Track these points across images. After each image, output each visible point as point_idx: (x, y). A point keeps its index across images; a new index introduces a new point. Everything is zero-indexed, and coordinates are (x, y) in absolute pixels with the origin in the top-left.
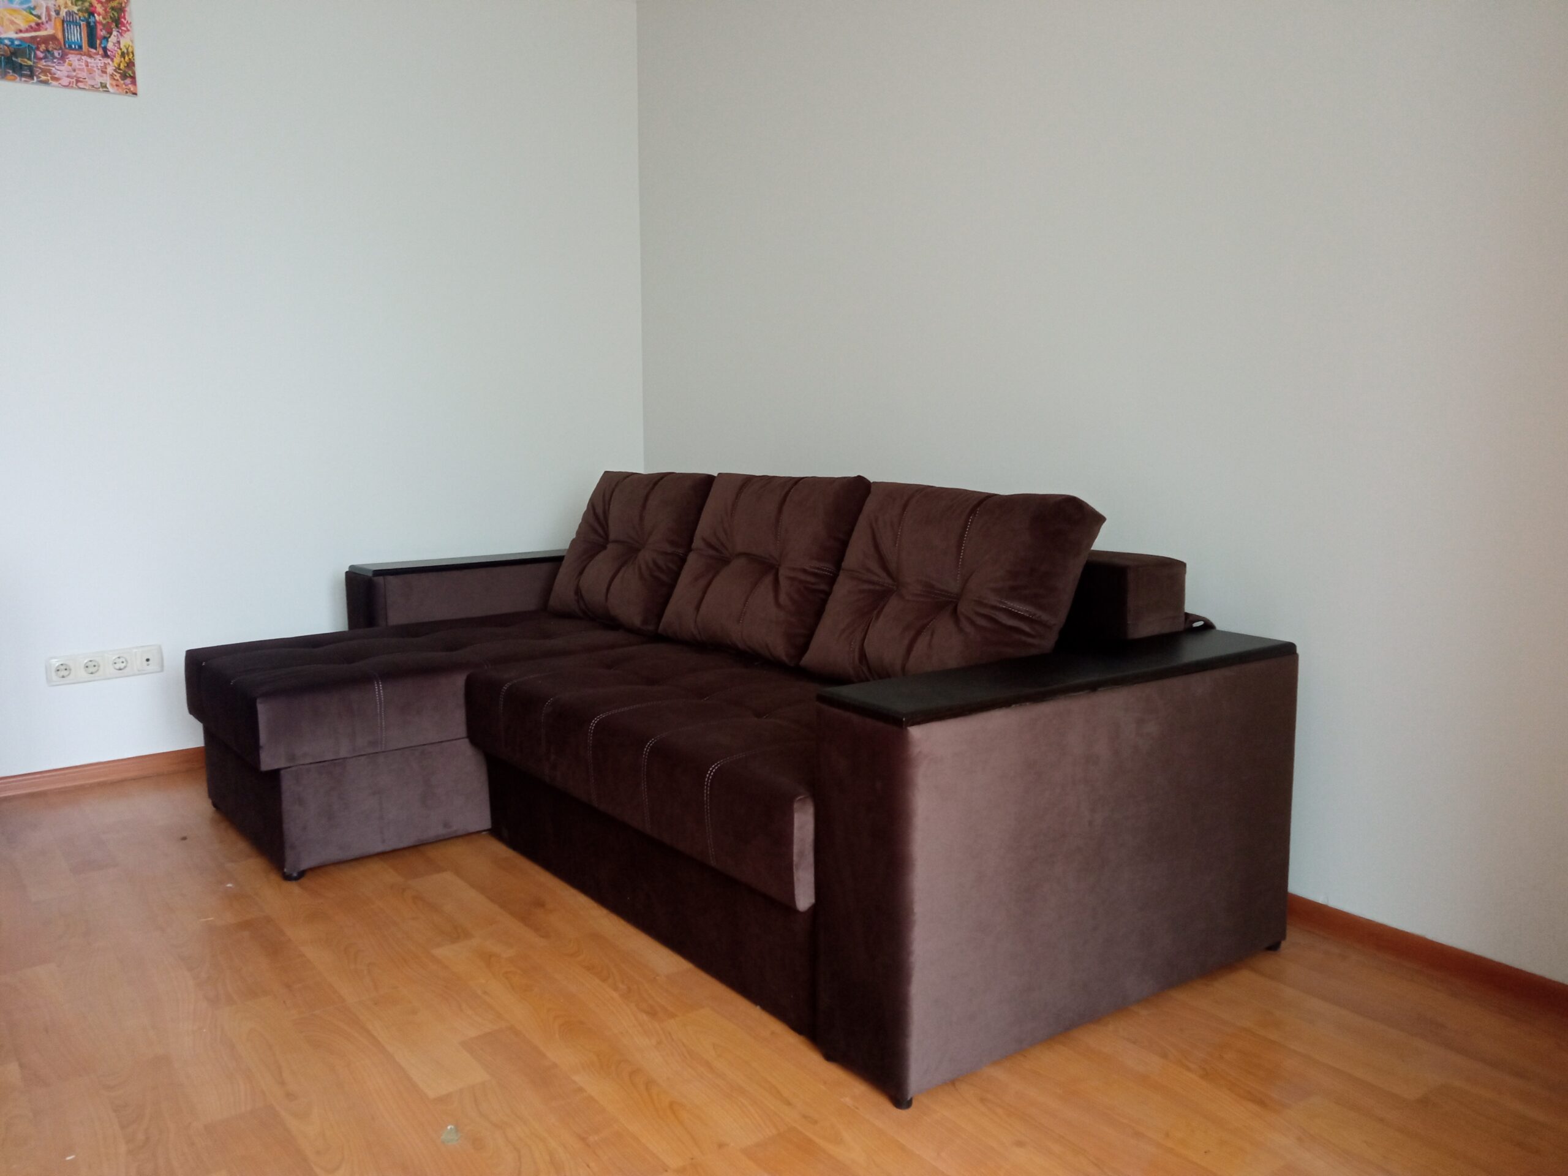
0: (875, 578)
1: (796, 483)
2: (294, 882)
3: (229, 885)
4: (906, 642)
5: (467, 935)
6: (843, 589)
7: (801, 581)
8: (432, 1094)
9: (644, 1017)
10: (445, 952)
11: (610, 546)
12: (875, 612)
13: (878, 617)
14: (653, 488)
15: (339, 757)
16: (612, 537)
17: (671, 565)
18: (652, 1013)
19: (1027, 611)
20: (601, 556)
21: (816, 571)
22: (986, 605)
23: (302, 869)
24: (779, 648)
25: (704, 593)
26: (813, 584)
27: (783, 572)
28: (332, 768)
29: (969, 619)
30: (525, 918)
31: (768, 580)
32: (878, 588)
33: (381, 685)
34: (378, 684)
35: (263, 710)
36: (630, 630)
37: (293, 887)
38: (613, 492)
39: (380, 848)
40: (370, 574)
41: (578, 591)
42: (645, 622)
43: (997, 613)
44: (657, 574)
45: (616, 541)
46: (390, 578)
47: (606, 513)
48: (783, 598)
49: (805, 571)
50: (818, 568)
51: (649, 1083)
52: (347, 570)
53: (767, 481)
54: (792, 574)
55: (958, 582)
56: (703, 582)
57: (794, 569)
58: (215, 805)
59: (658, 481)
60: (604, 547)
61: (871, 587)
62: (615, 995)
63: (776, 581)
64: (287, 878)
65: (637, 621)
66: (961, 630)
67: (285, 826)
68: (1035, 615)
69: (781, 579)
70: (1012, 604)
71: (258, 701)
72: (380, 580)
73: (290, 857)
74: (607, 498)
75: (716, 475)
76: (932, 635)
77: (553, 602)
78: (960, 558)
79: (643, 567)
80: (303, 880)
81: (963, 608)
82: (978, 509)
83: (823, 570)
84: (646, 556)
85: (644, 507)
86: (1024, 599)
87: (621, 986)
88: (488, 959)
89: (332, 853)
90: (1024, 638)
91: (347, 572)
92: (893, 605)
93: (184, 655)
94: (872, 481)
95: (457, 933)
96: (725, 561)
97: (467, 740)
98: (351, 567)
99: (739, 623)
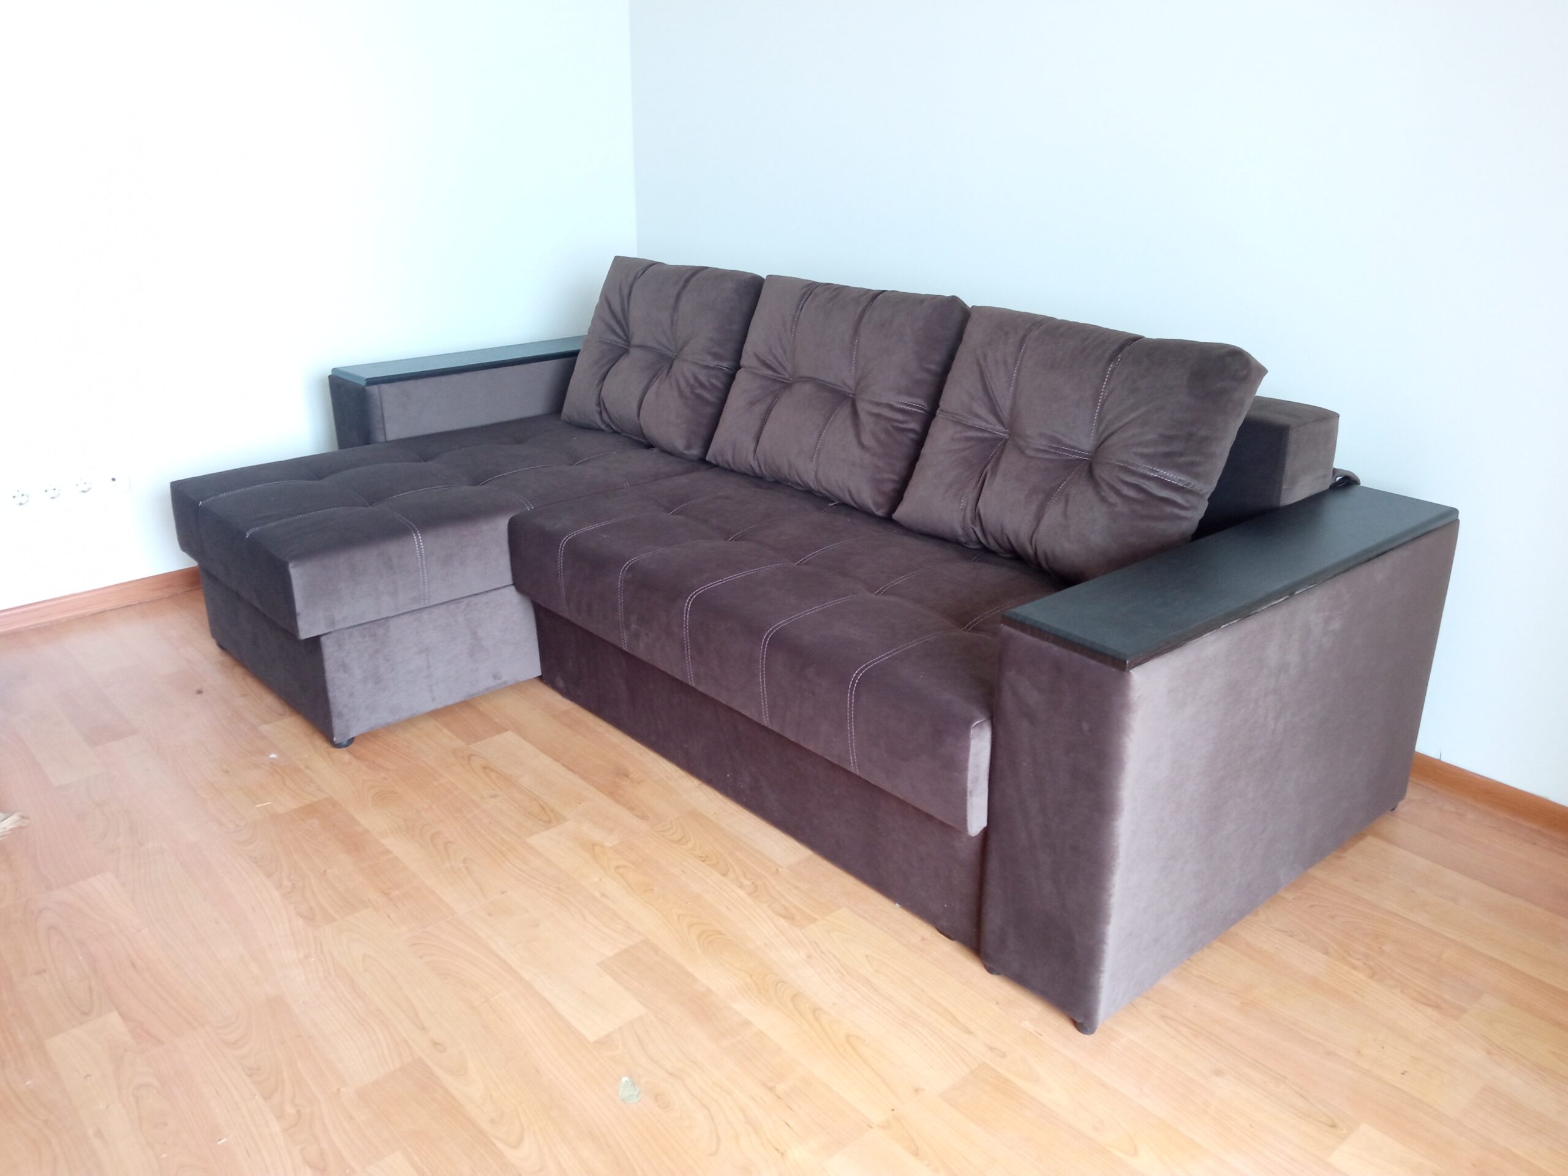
0: (983, 425)
1: (875, 297)
2: (344, 749)
3: (273, 756)
4: (1034, 507)
5: (560, 819)
6: (942, 435)
7: (887, 419)
8: (591, 1037)
9: (783, 923)
10: (542, 840)
11: (635, 353)
12: (989, 467)
13: (994, 473)
14: (684, 286)
15: (380, 617)
16: (636, 340)
17: (714, 381)
18: (790, 918)
19: (1180, 481)
20: (624, 363)
21: (905, 407)
22: (1134, 473)
23: (351, 737)
24: (868, 496)
25: (764, 422)
26: (901, 422)
27: (863, 407)
28: (374, 627)
29: (1112, 488)
30: (613, 793)
31: (845, 411)
32: (986, 435)
33: (420, 537)
34: (417, 536)
35: (298, 574)
36: (669, 452)
37: (343, 755)
38: (631, 287)
39: (432, 707)
40: (363, 383)
41: (600, 403)
42: (689, 447)
43: (1147, 482)
44: (699, 391)
45: (640, 346)
46: (384, 386)
47: (625, 312)
48: (867, 440)
49: (891, 407)
50: (907, 405)
51: (816, 1010)
52: (330, 373)
53: (836, 292)
54: (876, 410)
55: (1092, 438)
56: (760, 408)
57: (878, 404)
58: (220, 646)
59: (692, 276)
60: (625, 351)
61: (980, 434)
62: (742, 893)
63: (855, 413)
64: (338, 746)
65: (679, 444)
66: (1104, 500)
67: (331, 695)
68: (1189, 484)
69: (863, 416)
70: (1165, 473)
71: (291, 565)
72: (374, 389)
73: (337, 725)
74: (626, 292)
75: (765, 277)
76: (1067, 501)
77: (569, 409)
78: (1096, 412)
79: (683, 385)
80: (352, 746)
81: (1101, 473)
82: (1120, 356)
83: (912, 406)
84: (684, 370)
85: (675, 308)
86: (1180, 468)
87: (746, 882)
88: (592, 848)
89: (384, 717)
90: (1176, 511)
91: (330, 376)
92: (1010, 461)
93: (169, 485)
94: (970, 305)
95: (548, 818)
96: (787, 385)
97: (513, 588)
98: (334, 370)
99: (812, 461)
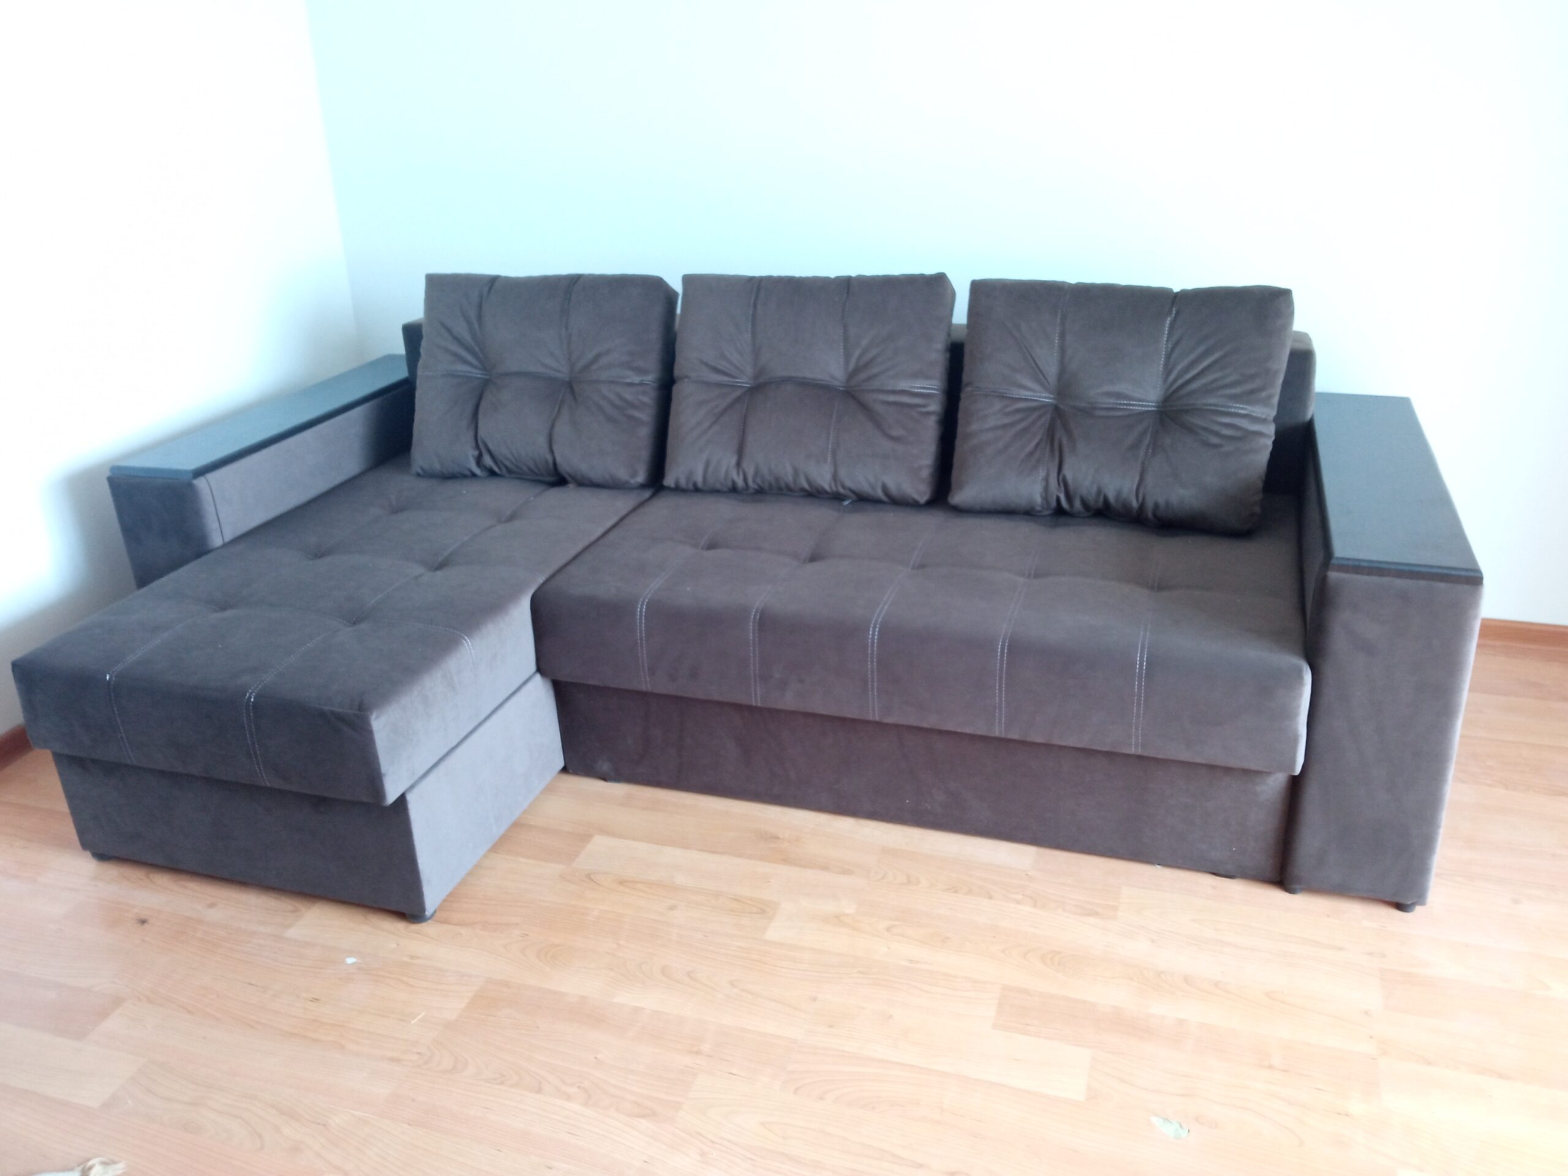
0: (1030, 394)
3: (349, 961)
6: (989, 412)
11: (506, 383)
12: (1059, 434)
16: (502, 368)
21: (921, 391)
25: (744, 431)
27: (873, 399)
34: (467, 643)
36: (598, 485)
38: (480, 307)
40: (187, 477)
45: (514, 375)
46: (214, 476)
50: (921, 388)
55: (1158, 389)
59: (570, 287)
60: (487, 382)
61: (1030, 404)
63: (865, 407)
67: (420, 861)
69: (876, 406)
71: (372, 716)
72: (202, 481)
78: (1161, 364)
81: (1192, 420)
82: (1174, 309)
83: (928, 388)
88: (838, 921)
97: (538, 675)
99: (825, 461)
